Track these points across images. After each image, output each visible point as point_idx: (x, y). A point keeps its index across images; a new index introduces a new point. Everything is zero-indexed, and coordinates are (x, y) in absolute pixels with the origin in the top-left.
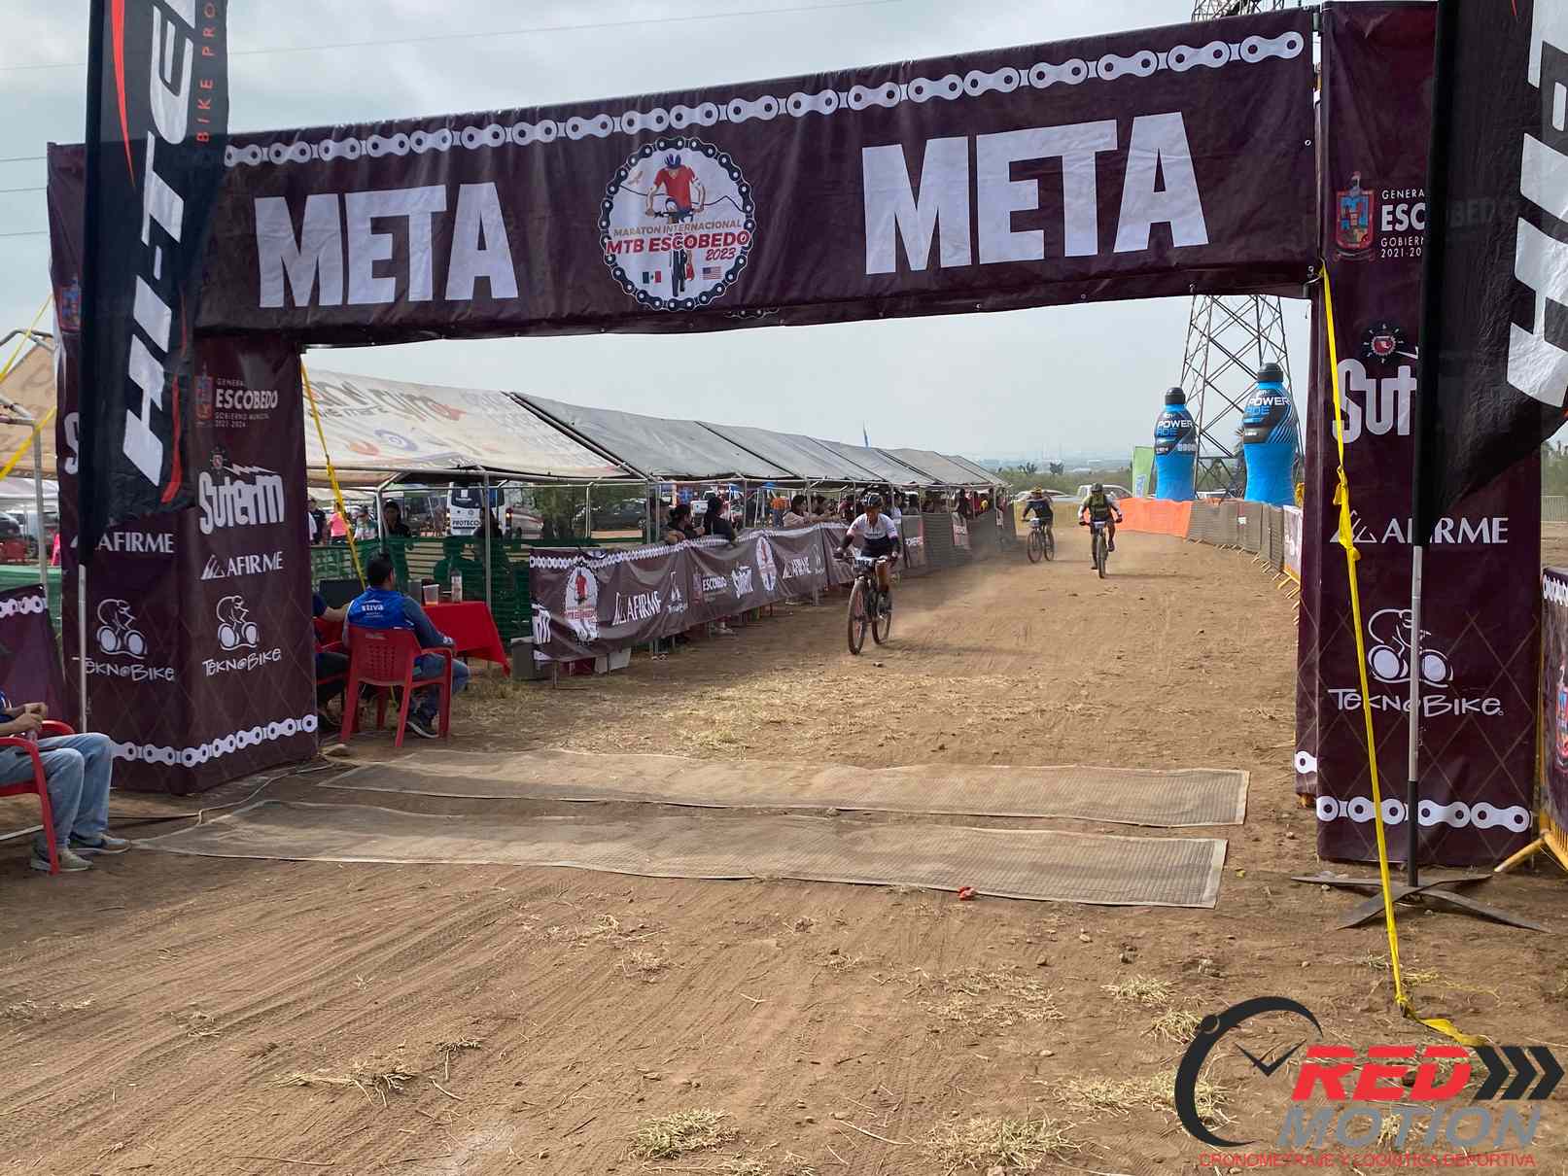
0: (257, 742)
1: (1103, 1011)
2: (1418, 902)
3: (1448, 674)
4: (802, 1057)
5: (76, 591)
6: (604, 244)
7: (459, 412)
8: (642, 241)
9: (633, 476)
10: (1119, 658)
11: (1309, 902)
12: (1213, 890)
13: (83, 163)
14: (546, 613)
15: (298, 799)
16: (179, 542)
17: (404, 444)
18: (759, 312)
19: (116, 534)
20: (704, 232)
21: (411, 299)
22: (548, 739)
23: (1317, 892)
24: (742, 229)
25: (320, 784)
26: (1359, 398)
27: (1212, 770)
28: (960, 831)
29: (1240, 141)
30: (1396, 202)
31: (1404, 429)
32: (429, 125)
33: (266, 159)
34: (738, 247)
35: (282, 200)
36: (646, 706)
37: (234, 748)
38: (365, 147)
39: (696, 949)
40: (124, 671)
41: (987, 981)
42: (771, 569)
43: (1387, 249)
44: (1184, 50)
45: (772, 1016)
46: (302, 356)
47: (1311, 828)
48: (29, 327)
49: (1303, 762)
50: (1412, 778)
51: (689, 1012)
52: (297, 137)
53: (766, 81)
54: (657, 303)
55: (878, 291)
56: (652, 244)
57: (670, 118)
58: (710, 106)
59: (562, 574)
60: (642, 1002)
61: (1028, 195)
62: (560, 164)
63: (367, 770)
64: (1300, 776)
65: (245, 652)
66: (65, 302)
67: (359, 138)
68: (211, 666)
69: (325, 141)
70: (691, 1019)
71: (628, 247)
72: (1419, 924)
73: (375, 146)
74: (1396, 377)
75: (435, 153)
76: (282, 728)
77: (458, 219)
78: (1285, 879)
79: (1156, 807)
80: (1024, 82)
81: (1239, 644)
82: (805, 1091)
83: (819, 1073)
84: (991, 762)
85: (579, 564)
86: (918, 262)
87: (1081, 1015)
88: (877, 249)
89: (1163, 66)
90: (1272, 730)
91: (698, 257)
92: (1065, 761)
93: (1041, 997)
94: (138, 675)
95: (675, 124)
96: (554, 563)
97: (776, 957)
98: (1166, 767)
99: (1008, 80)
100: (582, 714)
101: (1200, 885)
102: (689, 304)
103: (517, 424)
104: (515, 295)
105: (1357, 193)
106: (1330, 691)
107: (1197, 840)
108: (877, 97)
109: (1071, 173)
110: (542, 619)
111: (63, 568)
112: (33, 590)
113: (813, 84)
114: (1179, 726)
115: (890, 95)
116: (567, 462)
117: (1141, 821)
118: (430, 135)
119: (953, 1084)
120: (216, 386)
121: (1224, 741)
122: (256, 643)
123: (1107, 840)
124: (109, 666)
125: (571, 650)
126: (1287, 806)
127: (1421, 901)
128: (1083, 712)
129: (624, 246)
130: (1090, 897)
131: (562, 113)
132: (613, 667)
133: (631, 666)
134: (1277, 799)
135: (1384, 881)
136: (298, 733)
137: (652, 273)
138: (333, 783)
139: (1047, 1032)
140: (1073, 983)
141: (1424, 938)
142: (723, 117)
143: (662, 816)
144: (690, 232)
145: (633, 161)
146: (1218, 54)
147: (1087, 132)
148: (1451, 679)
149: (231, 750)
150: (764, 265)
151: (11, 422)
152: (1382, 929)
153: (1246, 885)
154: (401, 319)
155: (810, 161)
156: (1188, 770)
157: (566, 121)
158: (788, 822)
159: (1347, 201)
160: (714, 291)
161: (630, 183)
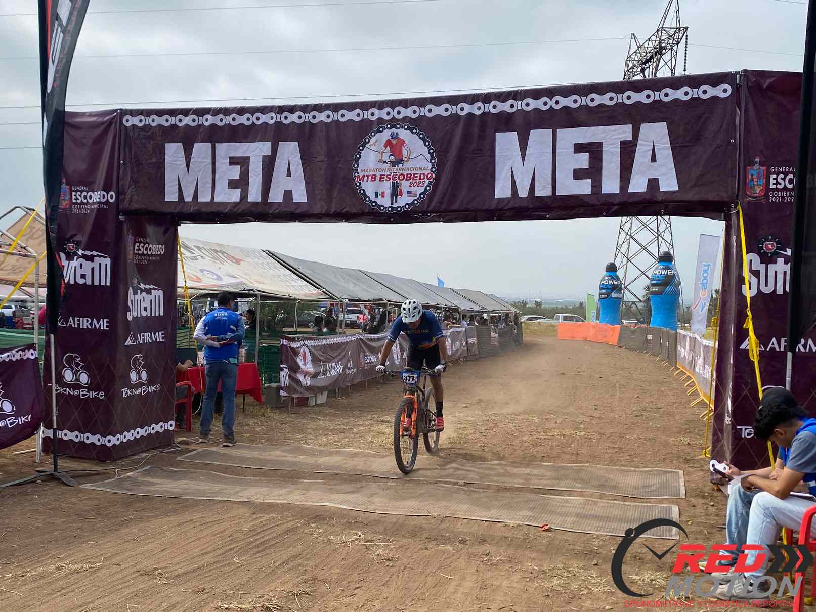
4: (481, 605)
5: (50, 348)
6: (355, 176)
7: (241, 260)
8: (376, 176)
10: (596, 409)
14: (288, 370)
15: (168, 466)
16: (112, 324)
17: (215, 277)
18: (429, 214)
19: (76, 318)
20: (409, 172)
21: (249, 200)
22: (295, 440)
24: (429, 172)
25: (178, 459)
26: (756, 274)
27: (662, 469)
28: (534, 496)
29: (697, 138)
30: (778, 174)
31: (780, 291)
32: (264, 110)
33: (173, 123)
34: (427, 181)
35: (181, 145)
36: (343, 424)
38: (228, 120)
40: (76, 393)
41: (569, 572)
42: (398, 352)
43: (773, 196)
44: (668, 90)
45: (459, 585)
46: (178, 227)
51: (414, 581)
52: (190, 112)
53: (446, 96)
54: (382, 208)
55: (500, 207)
56: (381, 178)
57: (394, 113)
58: (415, 108)
59: (295, 350)
61: (583, 161)
62: (333, 133)
63: (201, 452)
65: (140, 385)
67: (225, 115)
68: (126, 392)
69: (206, 115)
70: (416, 584)
71: (368, 178)
73: (234, 120)
74: (776, 263)
75: (266, 124)
76: (158, 428)
77: (278, 161)
78: (713, 526)
79: (636, 487)
80: (584, 103)
81: (660, 404)
84: (541, 461)
85: (303, 345)
86: (523, 193)
88: (501, 185)
89: (657, 98)
91: (405, 185)
92: (582, 462)
94: (83, 395)
95: (397, 117)
98: (637, 467)
99: (575, 101)
100: (309, 427)
102: (399, 209)
103: (270, 268)
104: (306, 201)
105: (758, 168)
106: (738, 427)
107: (662, 505)
108: (505, 107)
109: (607, 151)
110: (284, 374)
112: (31, 347)
113: (472, 99)
114: (639, 446)
115: (512, 106)
117: (629, 494)
118: (264, 116)
120: (135, 242)
121: (665, 455)
122: (146, 380)
123: (615, 504)
124: (68, 390)
125: (299, 391)
126: (707, 489)
128: (586, 436)
129: (366, 178)
130: (612, 533)
131: (336, 107)
132: (318, 403)
133: (328, 402)
134: (700, 485)
136: (165, 430)
137: (380, 192)
138: (185, 458)
139: (605, 598)
142: (422, 114)
143: (369, 482)
144: (401, 172)
145: (373, 134)
146: (686, 93)
147: (616, 131)
149: (132, 438)
150: (441, 189)
151: (25, 256)
153: (694, 529)
154: (242, 211)
155: (466, 137)
156: (649, 469)
157: (338, 112)
158: (439, 488)
159: (753, 172)
160: (413, 203)
161: (370, 145)
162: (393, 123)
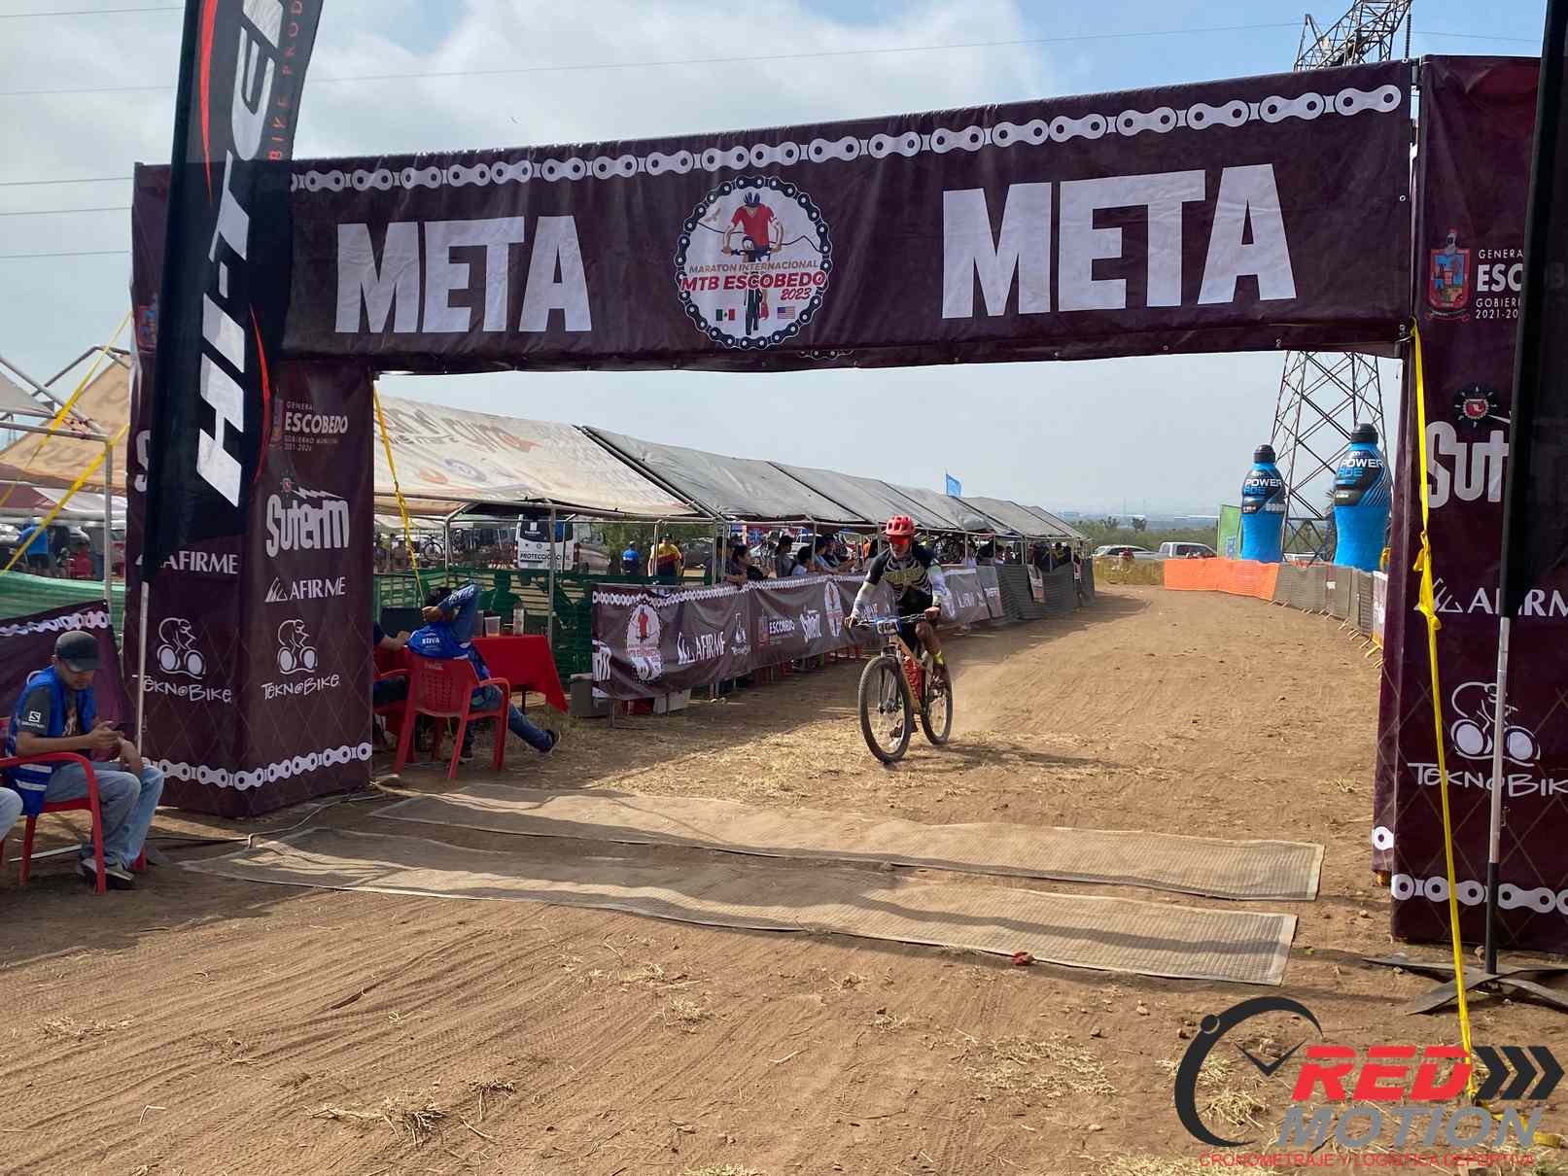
0: (312, 768)
1: (1157, 1087)
2: (1496, 990)
3: (1535, 753)
4: (842, 1118)
5: (138, 608)
6: (679, 281)
7: (532, 444)
8: (717, 279)
9: (701, 514)
10: (1194, 722)
11: (1380, 985)
12: (1279, 967)
13: (168, 184)
14: (607, 650)
15: (349, 827)
16: (243, 564)
17: (473, 473)
18: (833, 353)
19: (182, 553)
20: (781, 271)
21: (486, 329)
22: (602, 778)
23: (1389, 973)
24: (818, 269)
25: (372, 814)
26: (1448, 462)
27: (1285, 842)
28: (1017, 893)
29: (1333, 194)
30: (1493, 262)
31: (1495, 495)
32: (510, 156)
33: (348, 185)
34: (814, 288)
35: (364, 226)
37: (289, 773)
38: (446, 177)
39: (739, 1001)
40: (182, 691)
41: (1038, 1050)
42: (837, 615)
43: (1482, 309)
44: (1277, 100)
45: (813, 1074)
46: (375, 382)
47: (1385, 907)
48: (109, 344)
49: (1381, 838)
50: (1491, 861)
51: (728, 1065)
52: (378, 165)
53: (849, 122)
54: (730, 341)
55: (953, 335)
56: (727, 282)
57: (751, 157)
58: (792, 146)
59: (625, 611)
60: (680, 1053)
61: (1111, 244)
62: (638, 199)
63: (419, 801)
64: (1378, 852)
65: (303, 676)
66: (144, 320)
67: (440, 168)
68: (270, 690)
69: (408, 169)
70: (729, 1072)
71: (703, 284)
72: (1495, 1014)
73: (456, 176)
74: (1488, 441)
75: (515, 183)
76: (338, 756)
77: (536, 251)
78: (1355, 959)
79: (1223, 878)
80: (1112, 129)
81: (1321, 714)
82: (842, 1153)
83: (858, 1135)
84: (1055, 823)
85: (642, 601)
86: (996, 307)
87: (1132, 1090)
88: (954, 292)
89: (1255, 116)
90: (1349, 804)
91: (773, 296)
92: (1132, 826)
93: (1093, 1069)
94: (195, 695)
95: (756, 163)
96: (616, 599)
97: (820, 1013)
98: (1237, 837)
99: (1095, 126)
100: (637, 754)
101: (1266, 960)
102: (762, 343)
103: (587, 459)
104: (590, 329)
105: (1453, 251)
106: (1409, 765)
107: (1265, 915)
108: (961, 140)
109: (1158, 223)
110: (602, 656)
111: (127, 585)
112: (99, 605)
113: (897, 126)
114: (1252, 796)
115: (974, 138)
116: (634, 499)
117: (1208, 891)
118: (511, 168)
119: (996, 1154)
120: (286, 410)
121: (1299, 814)
122: (314, 667)
123: (1173, 910)
124: (167, 685)
125: (631, 691)
126: (1362, 883)
127: (1500, 990)
128: (1154, 776)
129: (699, 283)
130: (1150, 969)
131: (642, 148)
132: (671, 709)
133: (691, 708)
134: (1351, 875)
135: (1457, 966)
136: (352, 760)
137: (726, 311)
138: (384, 813)
139: (1097, 1106)
140: (1127, 1057)
141: (1500, 1028)
142: (804, 157)
143: (714, 862)
144: (766, 271)
145: (712, 198)
146: (1312, 106)
147: (1173, 182)
148: (1538, 757)
149: (287, 775)
150: (839, 305)
151: (84, 437)
152: (1453, 1016)
153: (1313, 964)
154: (473, 351)
155: (889, 204)
156: (1260, 841)
157: (646, 156)
158: (839, 876)
159: (1442, 259)
160: (787, 331)
161: (708, 220)
162: (749, 176)
